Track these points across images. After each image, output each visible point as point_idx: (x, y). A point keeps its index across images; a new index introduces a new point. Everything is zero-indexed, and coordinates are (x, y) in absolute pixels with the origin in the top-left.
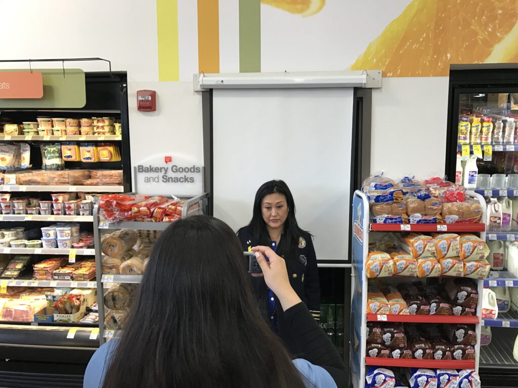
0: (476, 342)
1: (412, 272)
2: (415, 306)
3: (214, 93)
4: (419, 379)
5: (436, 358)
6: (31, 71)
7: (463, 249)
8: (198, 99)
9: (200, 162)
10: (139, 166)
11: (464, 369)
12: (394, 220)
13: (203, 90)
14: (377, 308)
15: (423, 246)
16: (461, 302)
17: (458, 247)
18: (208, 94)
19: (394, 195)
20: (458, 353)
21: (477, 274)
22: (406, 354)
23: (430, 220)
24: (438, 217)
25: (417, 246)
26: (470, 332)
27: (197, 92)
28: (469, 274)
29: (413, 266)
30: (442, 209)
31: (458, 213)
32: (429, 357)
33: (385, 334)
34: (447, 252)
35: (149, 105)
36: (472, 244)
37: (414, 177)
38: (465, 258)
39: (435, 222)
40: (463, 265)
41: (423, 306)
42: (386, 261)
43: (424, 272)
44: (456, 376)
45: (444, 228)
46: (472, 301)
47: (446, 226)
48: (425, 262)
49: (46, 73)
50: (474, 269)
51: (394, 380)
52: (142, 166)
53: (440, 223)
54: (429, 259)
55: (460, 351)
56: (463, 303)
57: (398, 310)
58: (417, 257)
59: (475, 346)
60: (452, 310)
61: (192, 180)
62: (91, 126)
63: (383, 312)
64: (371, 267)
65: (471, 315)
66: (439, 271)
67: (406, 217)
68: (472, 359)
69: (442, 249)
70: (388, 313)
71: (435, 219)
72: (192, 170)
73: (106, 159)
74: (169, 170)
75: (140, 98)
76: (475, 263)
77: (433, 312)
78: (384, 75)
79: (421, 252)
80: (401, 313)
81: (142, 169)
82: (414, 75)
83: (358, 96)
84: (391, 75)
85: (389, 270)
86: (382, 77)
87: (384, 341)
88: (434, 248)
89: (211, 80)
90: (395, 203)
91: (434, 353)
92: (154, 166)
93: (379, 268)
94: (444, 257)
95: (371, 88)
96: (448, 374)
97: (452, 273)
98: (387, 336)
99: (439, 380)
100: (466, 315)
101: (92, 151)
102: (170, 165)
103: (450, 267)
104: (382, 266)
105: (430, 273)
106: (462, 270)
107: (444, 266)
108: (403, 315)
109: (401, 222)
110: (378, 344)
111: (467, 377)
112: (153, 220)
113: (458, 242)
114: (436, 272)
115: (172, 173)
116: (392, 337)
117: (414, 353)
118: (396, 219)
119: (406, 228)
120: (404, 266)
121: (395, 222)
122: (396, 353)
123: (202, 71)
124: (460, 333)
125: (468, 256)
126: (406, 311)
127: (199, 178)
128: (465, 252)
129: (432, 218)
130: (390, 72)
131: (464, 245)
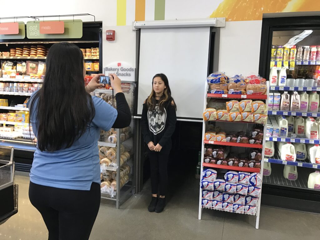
0: (261, 159)
1: (226, 118)
2: (229, 138)
3: (141, 31)
4: (229, 175)
5: (240, 166)
6: (60, 21)
7: (253, 107)
8: (134, 34)
9: (134, 66)
10: (106, 68)
11: (254, 173)
12: (220, 92)
13: (137, 29)
14: (210, 137)
15: (232, 105)
16: (254, 137)
17: (251, 106)
18: (138, 31)
19: (220, 79)
20: (251, 164)
21: (260, 121)
22: (224, 163)
23: (238, 93)
24: (243, 91)
25: (229, 105)
26: (259, 154)
27: (134, 30)
28: (256, 121)
29: (227, 115)
30: (246, 87)
31: (253, 89)
32: (236, 165)
33: (214, 151)
34: (245, 108)
35: (111, 38)
36: (258, 104)
37: (241, 75)
38: (254, 112)
39: (241, 93)
40: (253, 116)
41: (234, 138)
42: (213, 112)
43: (231, 118)
44: (249, 175)
45: (245, 97)
46: (260, 137)
47: (246, 96)
48: (233, 113)
49: (66, 22)
50: (258, 118)
51: (216, 174)
52: (107, 68)
53: (244, 94)
54: (235, 112)
55: (253, 163)
56: (255, 137)
57: (220, 139)
58: (229, 111)
59: (262, 161)
60: (249, 141)
61: (130, 75)
62: (91, 52)
63: (213, 140)
64: (205, 115)
65: (259, 144)
66: (240, 118)
67: (227, 91)
68: (259, 168)
69: (242, 107)
70: (215, 140)
71: (241, 92)
72: (130, 70)
73: (97, 69)
74: (120, 70)
75: (107, 34)
76: (259, 115)
77: (238, 141)
78: (227, 20)
79: (231, 108)
80: (222, 141)
81: (107, 69)
82: (243, 20)
83: (213, 32)
84: (231, 20)
85: (214, 117)
86: (226, 21)
87: (213, 155)
88: (238, 106)
89: (140, 24)
90: (221, 83)
91: (238, 163)
92: (113, 68)
93: (209, 115)
94: (243, 111)
95: (220, 27)
96: (244, 174)
97: (247, 120)
98: (215, 153)
99: (239, 177)
100: (256, 144)
101: (91, 65)
102: (120, 67)
103: (246, 116)
104: (211, 114)
105: (235, 119)
106: (252, 118)
107: (243, 115)
108: (223, 142)
109: (223, 93)
110: (211, 157)
111: (254, 176)
112: (105, 88)
113: (250, 104)
114: (238, 119)
115: (121, 71)
116: (217, 153)
117: (228, 162)
118: (221, 92)
119: (225, 96)
120: (222, 115)
121: (220, 93)
122: (219, 162)
123: (136, 20)
124: (253, 154)
125: (256, 111)
126: (225, 140)
127: (133, 74)
128: (254, 109)
129: (239, 91)
130: (230, 18)
131: (254, 105)
